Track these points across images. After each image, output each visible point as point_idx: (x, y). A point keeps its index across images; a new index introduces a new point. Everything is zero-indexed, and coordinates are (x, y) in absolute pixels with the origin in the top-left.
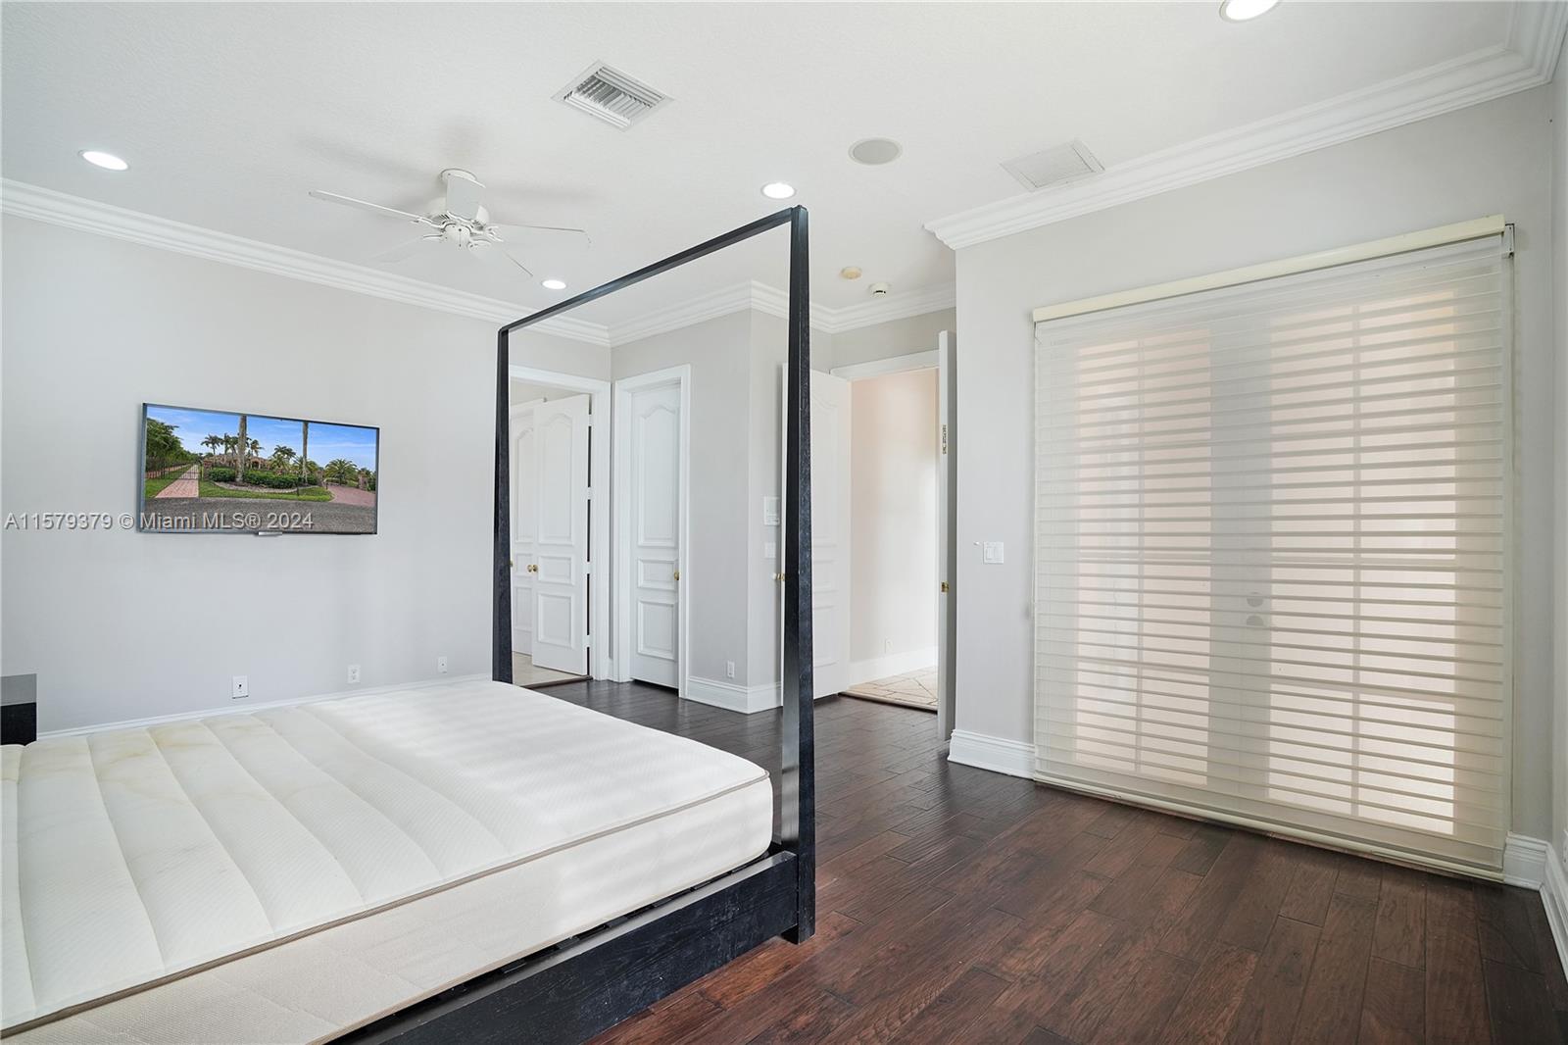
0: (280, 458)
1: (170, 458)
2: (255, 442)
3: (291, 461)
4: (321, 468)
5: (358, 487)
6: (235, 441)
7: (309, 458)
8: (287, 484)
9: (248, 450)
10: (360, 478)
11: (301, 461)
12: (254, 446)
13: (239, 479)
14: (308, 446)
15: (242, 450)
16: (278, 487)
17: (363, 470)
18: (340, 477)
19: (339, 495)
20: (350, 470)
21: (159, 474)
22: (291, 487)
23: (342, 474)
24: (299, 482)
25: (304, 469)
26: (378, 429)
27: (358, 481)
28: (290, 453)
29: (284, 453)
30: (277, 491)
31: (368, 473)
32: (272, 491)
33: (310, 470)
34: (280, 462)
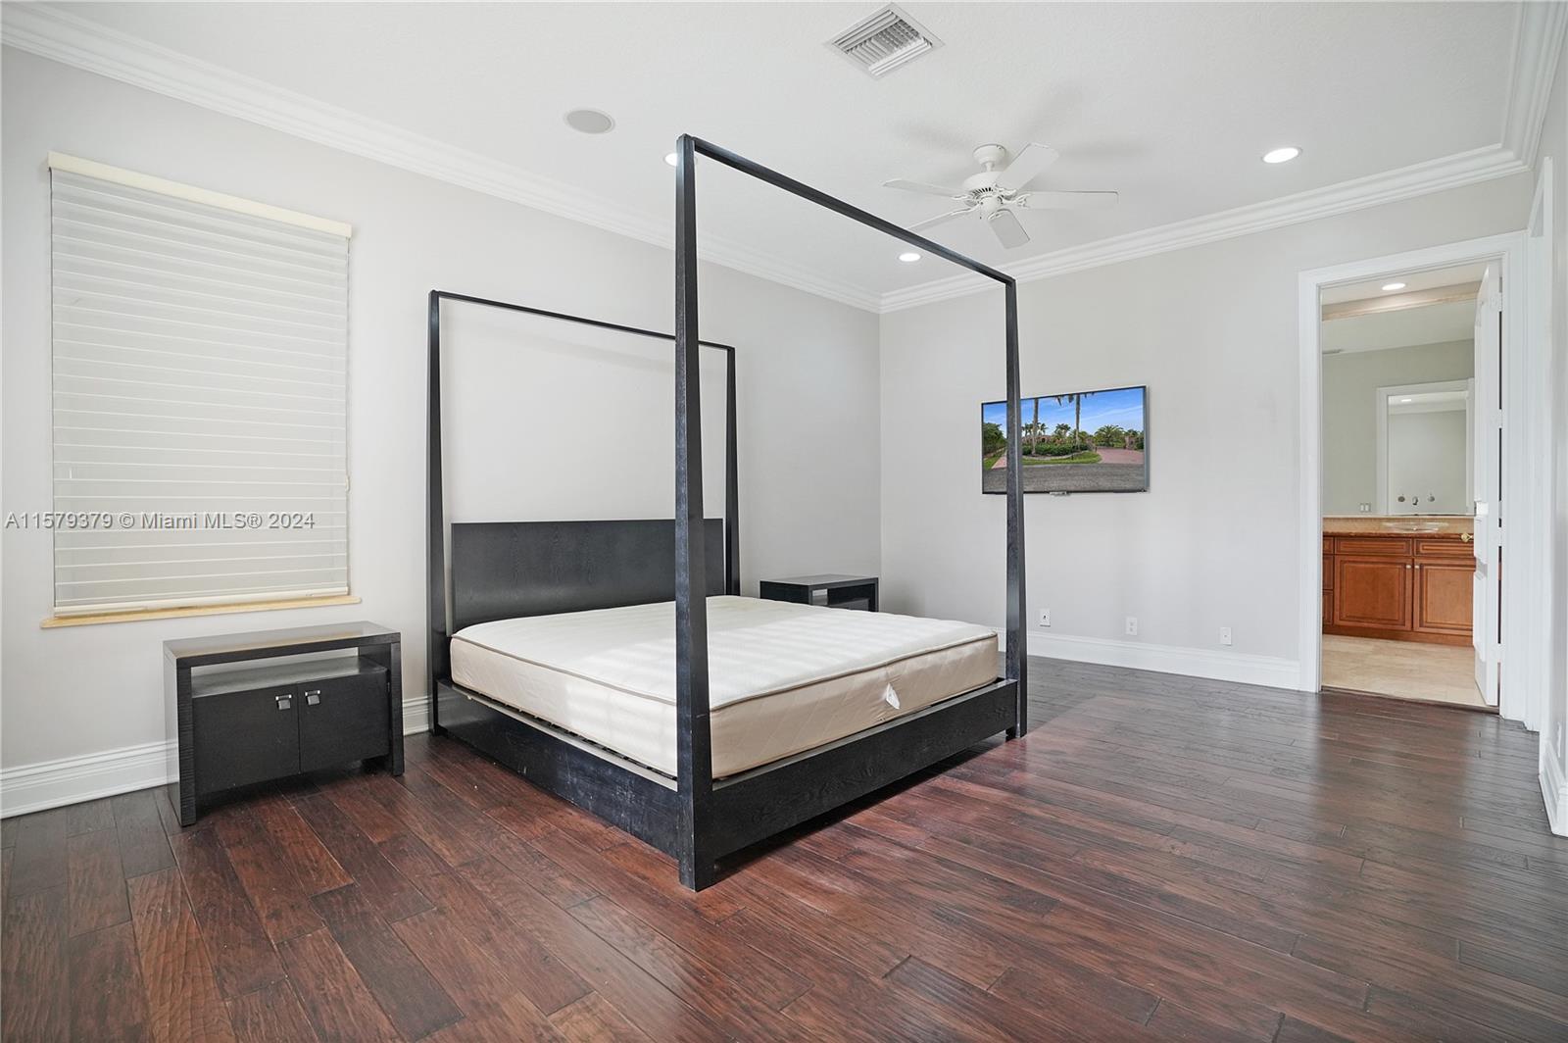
0: (1059, 433)
1: (998, 445)
2: (1043, 425)
3: (1068, 435)
4: (1091, 436)
5: (1125, 448)
6: (1031, 426)
7: (1081, 430)
8: (1064, 452)
9: (1039, 431)
10: (1127, 439)
11: (1075, 432)
12: (1043, 427)
13: (1033, 452)
14: (1080, 420)
15: (1035, 431)
16: (1059, 455)
17: (1130, 431)
18: (1108, 442)
19: (1106, 456)
20: (1117, 433)
21: (992, 455)
22: (1067, 454)
23: (1109, 438)
24: (1074, 449)
25: (1077, 439)
26: (1144, 387)
27: (1125, 441)
28: (1066, 428)
29: (1062, 429)
30: (1057, 458)
31: (1135, 433)
32: (1053, 458)
33: (1081, 438)
34: (1059, 435)
